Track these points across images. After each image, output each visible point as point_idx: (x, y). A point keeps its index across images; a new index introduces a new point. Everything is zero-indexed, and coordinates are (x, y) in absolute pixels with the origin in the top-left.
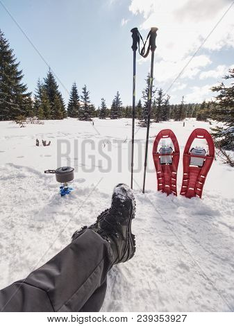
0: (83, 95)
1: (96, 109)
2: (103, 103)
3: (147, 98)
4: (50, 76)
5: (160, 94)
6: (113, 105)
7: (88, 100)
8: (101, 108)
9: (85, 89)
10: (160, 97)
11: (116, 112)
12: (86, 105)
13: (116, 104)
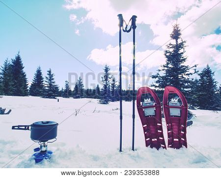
0: (48, 76)
1: (60, 89)
2: (67, 85)
3: (105, 82)
4: (18, 59)
5: (114, 80)
6: (76, 86)
7: (53, 81)
8: (64, 88)
9: (50, 72)
10: (114, 83)
11: (79, 92)
12: (50, 84)
13: (79, 86)
